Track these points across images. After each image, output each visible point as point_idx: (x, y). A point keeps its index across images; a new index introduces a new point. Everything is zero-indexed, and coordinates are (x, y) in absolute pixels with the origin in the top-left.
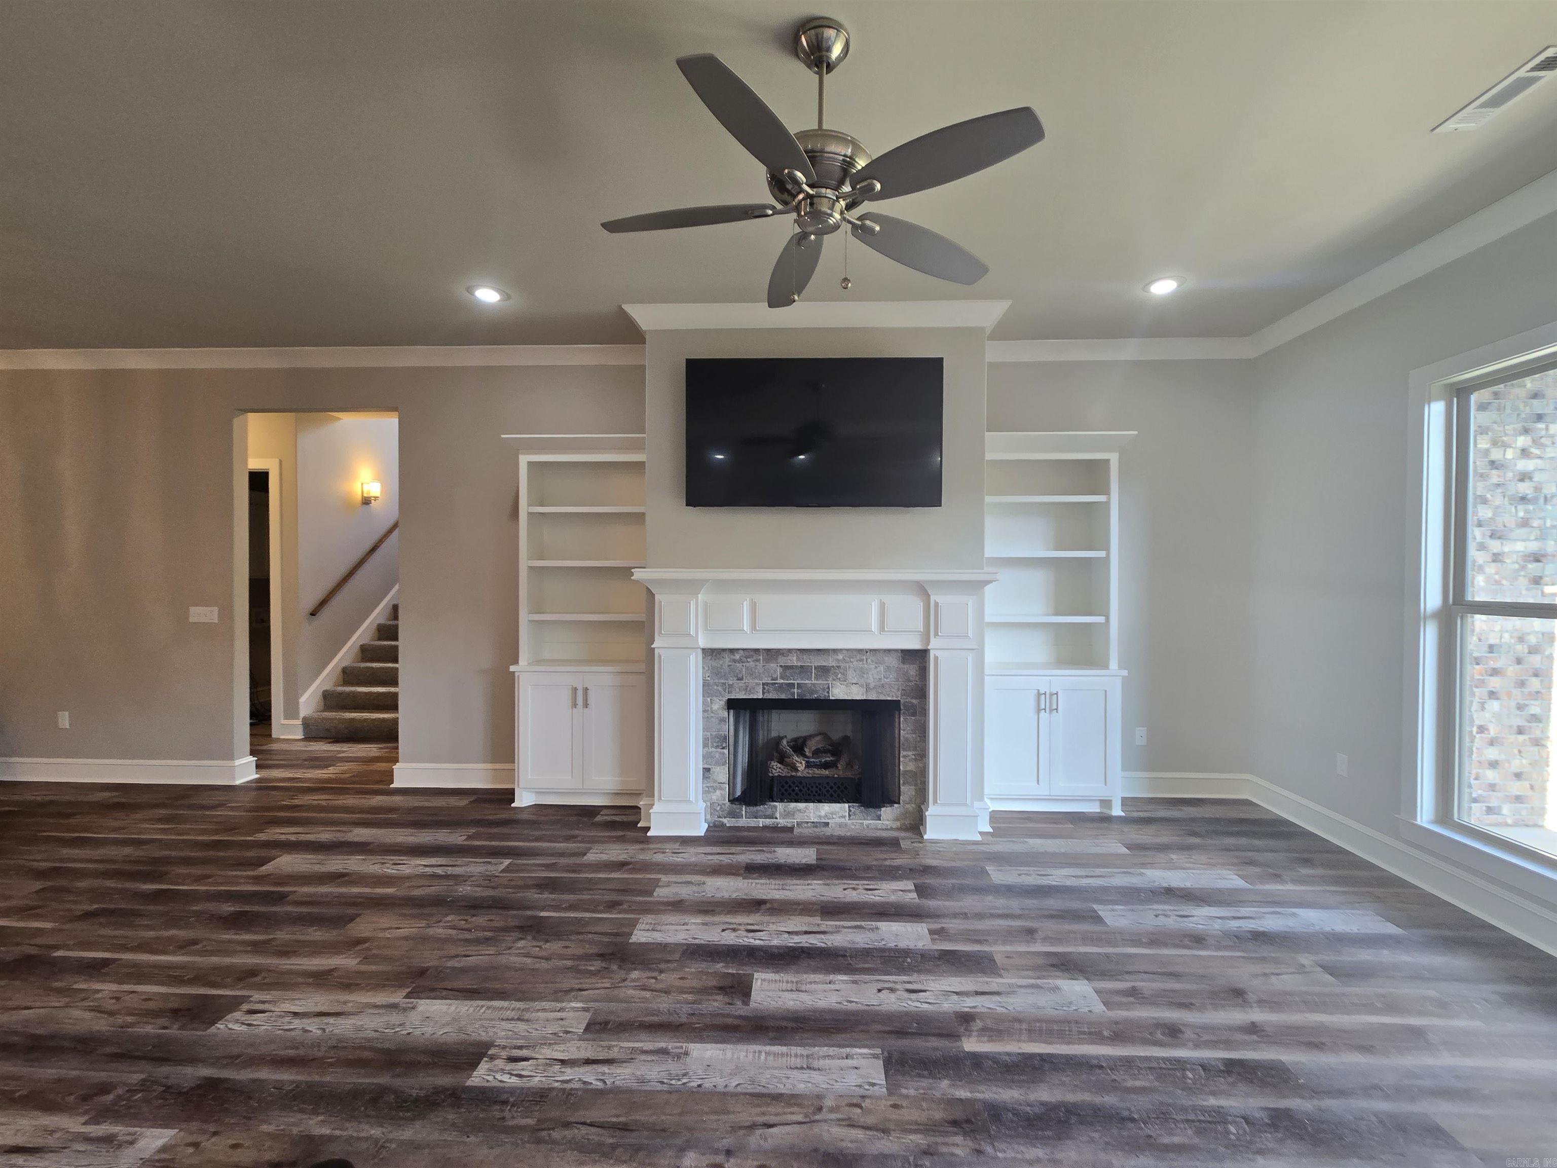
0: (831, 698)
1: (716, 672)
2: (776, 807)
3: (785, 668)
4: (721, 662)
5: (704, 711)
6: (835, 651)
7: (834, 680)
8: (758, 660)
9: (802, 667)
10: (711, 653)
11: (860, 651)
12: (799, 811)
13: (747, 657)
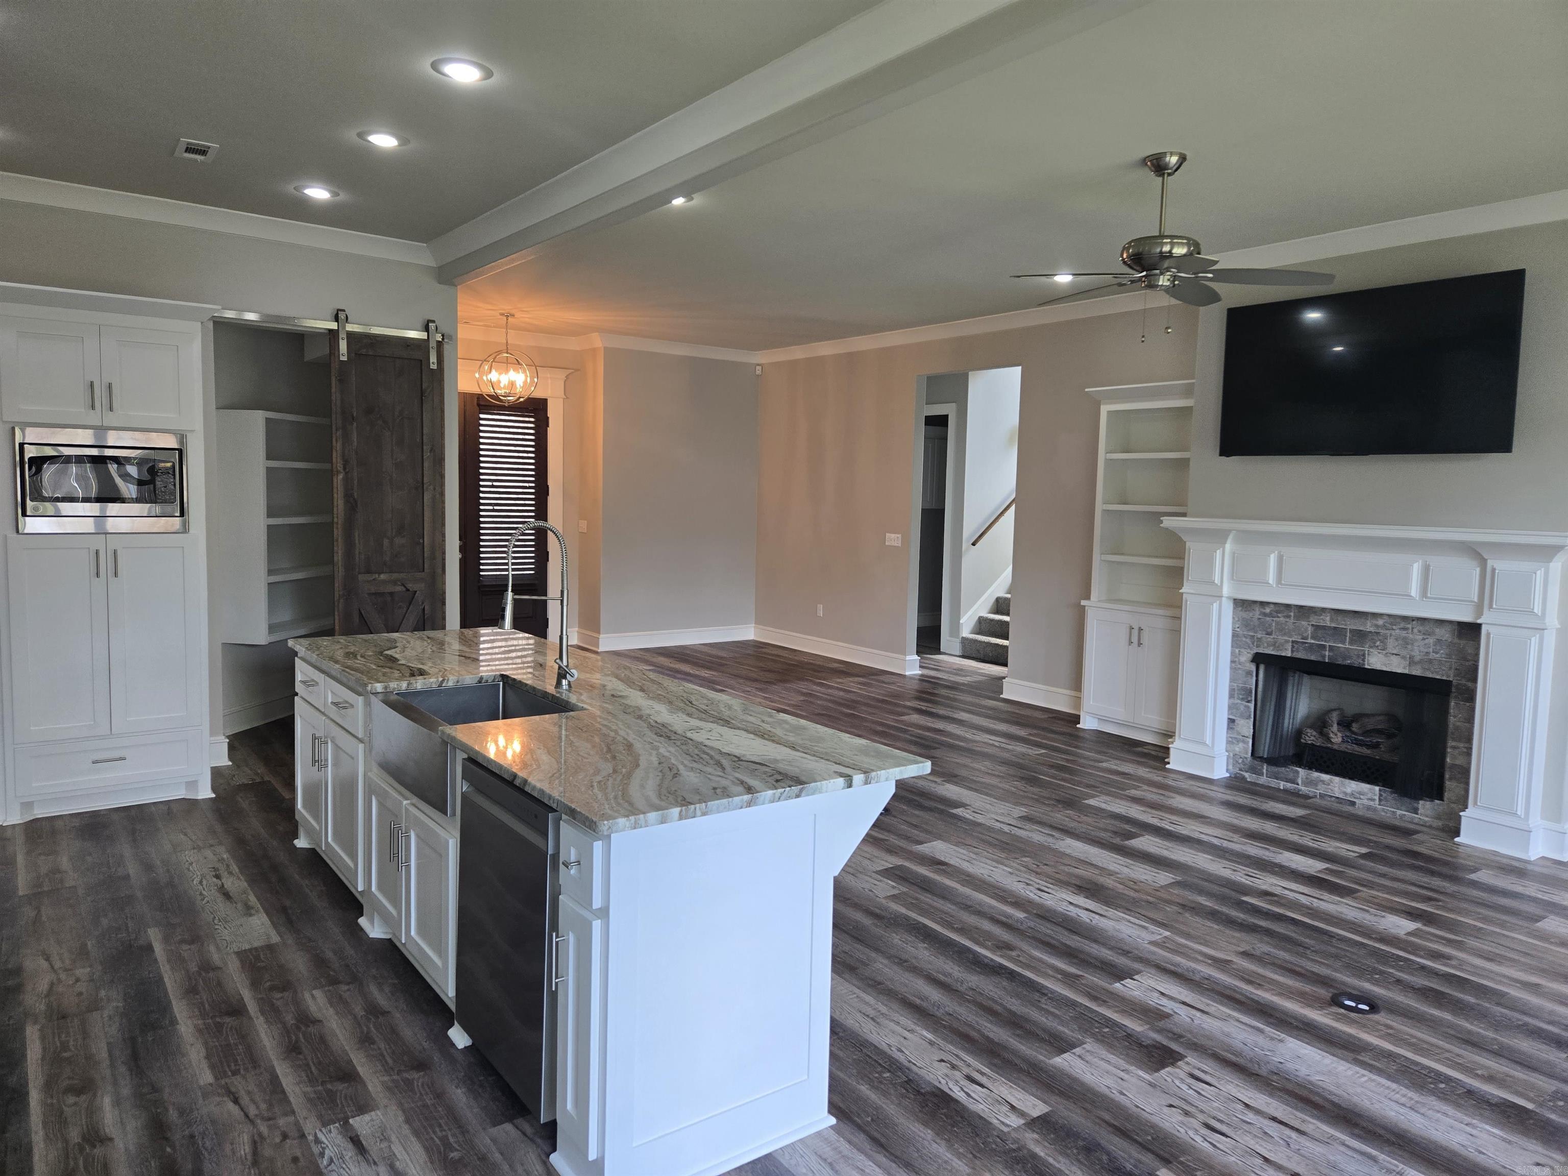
0: (1366, 666)
1: (1246, 624)
2: (1298, 772)
3: (1317, 627)
4: (1251, 614)
5: (1232, 662)
6: (1375, 615)
7: (1371, 647)
8: (1289, 617)
9: (1335, 628)
10: (1241, 604)
11: (1405, 618)
12: (1323, 782)
13: (1277, 612)
